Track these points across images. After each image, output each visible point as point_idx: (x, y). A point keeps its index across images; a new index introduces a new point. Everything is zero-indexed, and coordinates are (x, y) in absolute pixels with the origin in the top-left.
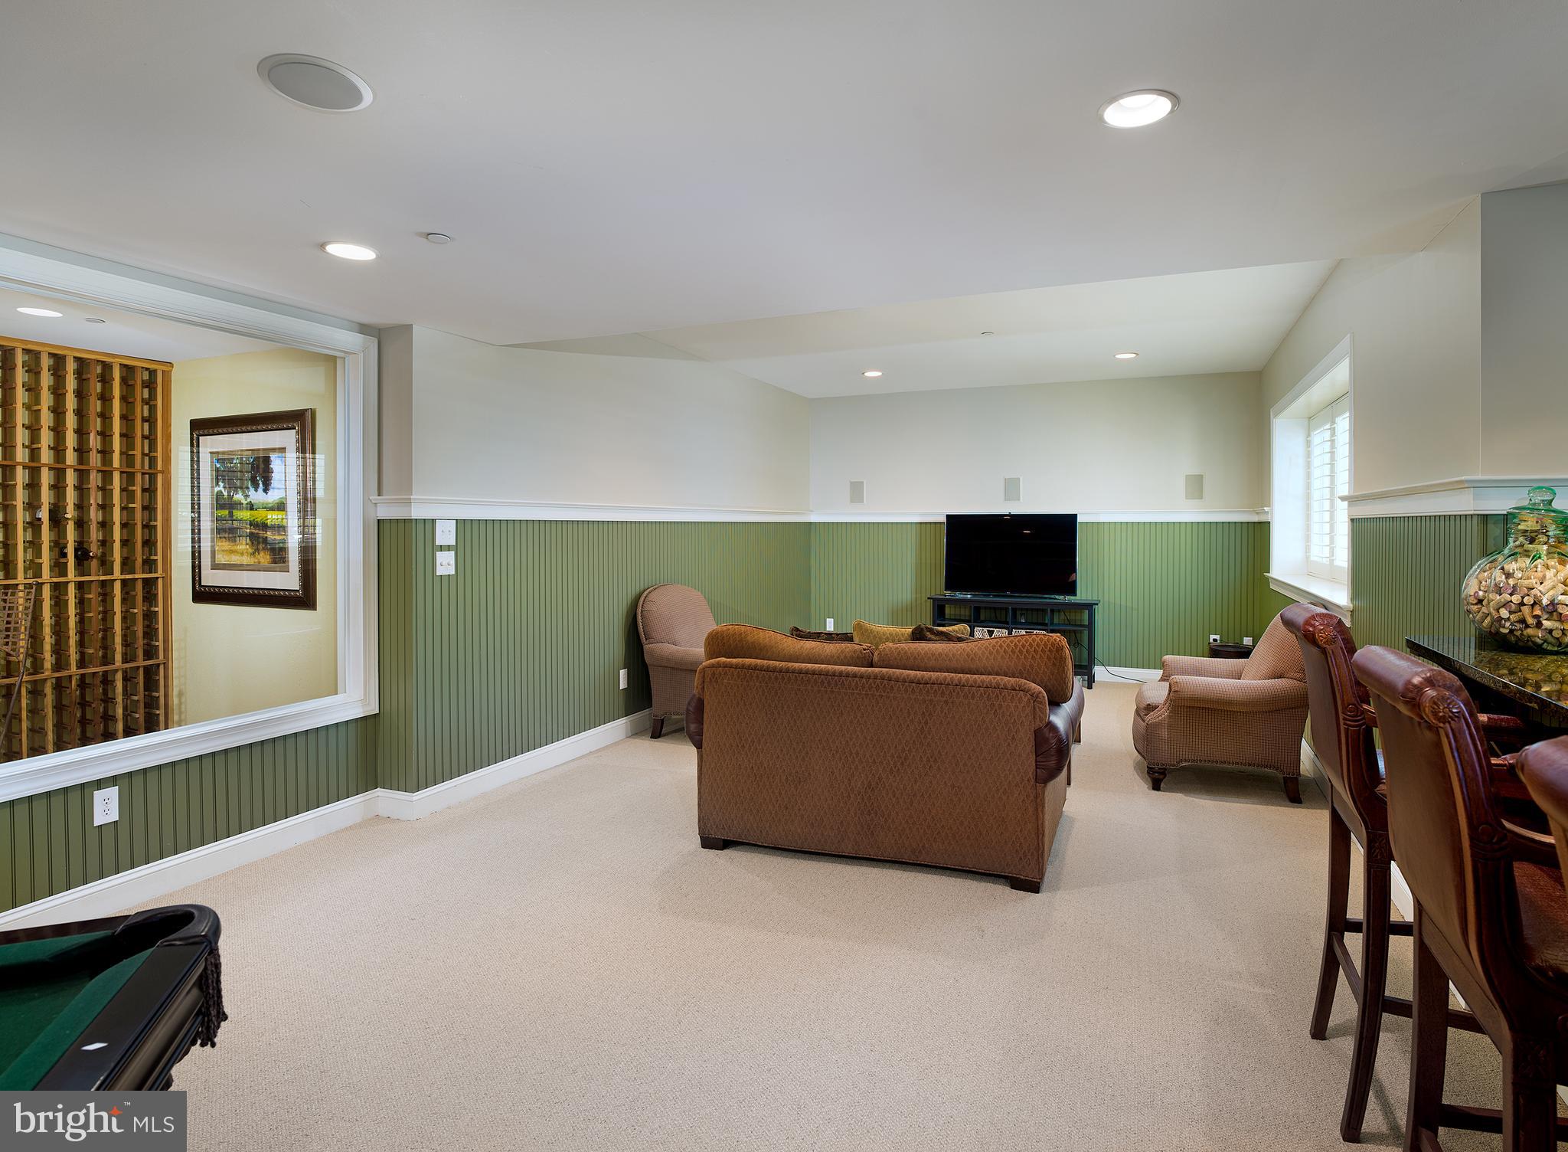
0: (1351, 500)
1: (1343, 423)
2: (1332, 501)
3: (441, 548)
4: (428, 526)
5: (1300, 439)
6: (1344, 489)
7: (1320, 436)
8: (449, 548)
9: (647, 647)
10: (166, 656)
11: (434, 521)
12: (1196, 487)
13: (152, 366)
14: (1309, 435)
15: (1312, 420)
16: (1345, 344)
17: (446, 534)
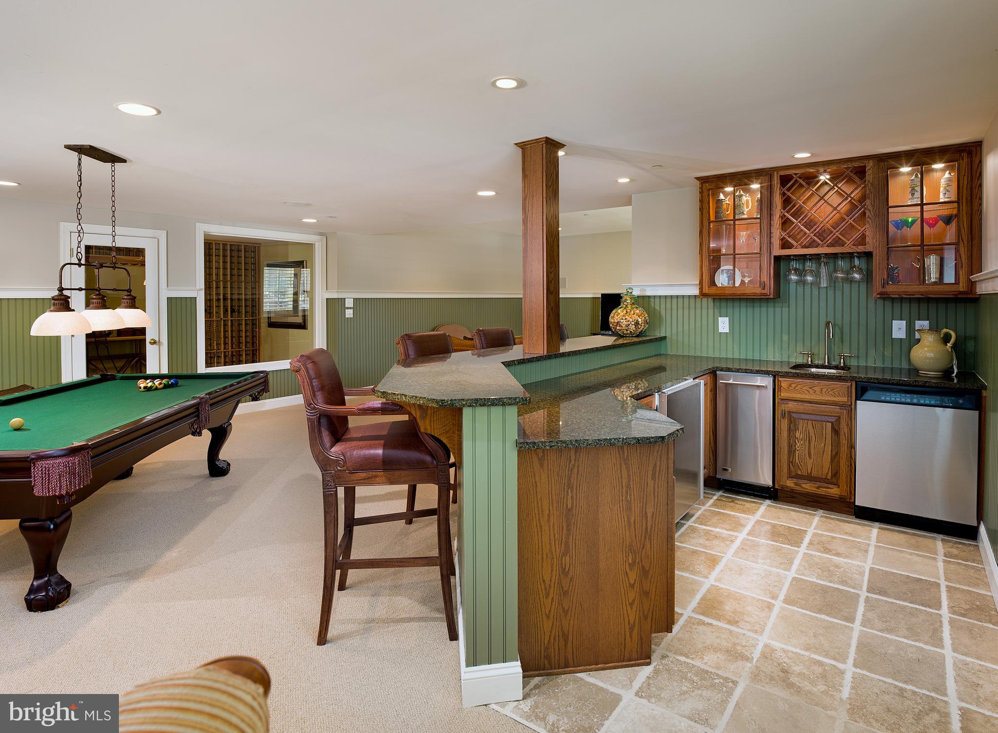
3: (348, 308)
4: (343, 300)
8: (351, 308)
10: (259, 346)
11: (345, 299)
13: (255, 245)
17: (349, 303)
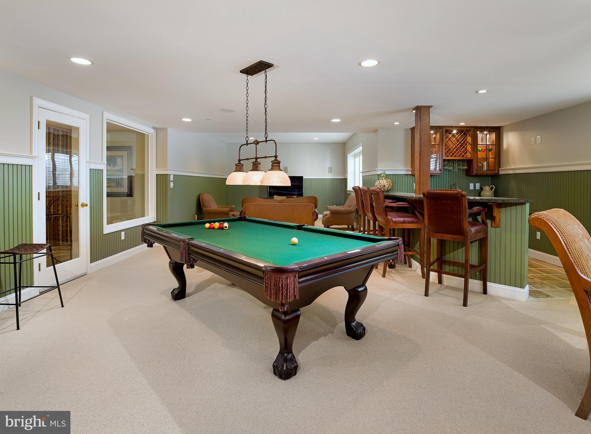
0: (362, 172)
1: (361, 157)
2: (359, 173)
5: (353, 159)
6: (361, 171)
7: (357, 159)
8: (172, 181)
9: (203, 209)
11: (170, 175)
12: (330, 170)
14: (355, 159)
15: (355, 156)
16: (361, 143)
17: (172, 177)
